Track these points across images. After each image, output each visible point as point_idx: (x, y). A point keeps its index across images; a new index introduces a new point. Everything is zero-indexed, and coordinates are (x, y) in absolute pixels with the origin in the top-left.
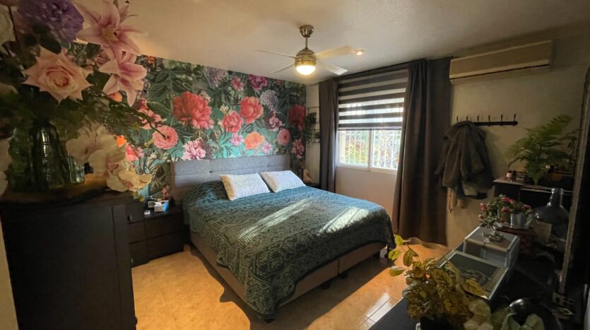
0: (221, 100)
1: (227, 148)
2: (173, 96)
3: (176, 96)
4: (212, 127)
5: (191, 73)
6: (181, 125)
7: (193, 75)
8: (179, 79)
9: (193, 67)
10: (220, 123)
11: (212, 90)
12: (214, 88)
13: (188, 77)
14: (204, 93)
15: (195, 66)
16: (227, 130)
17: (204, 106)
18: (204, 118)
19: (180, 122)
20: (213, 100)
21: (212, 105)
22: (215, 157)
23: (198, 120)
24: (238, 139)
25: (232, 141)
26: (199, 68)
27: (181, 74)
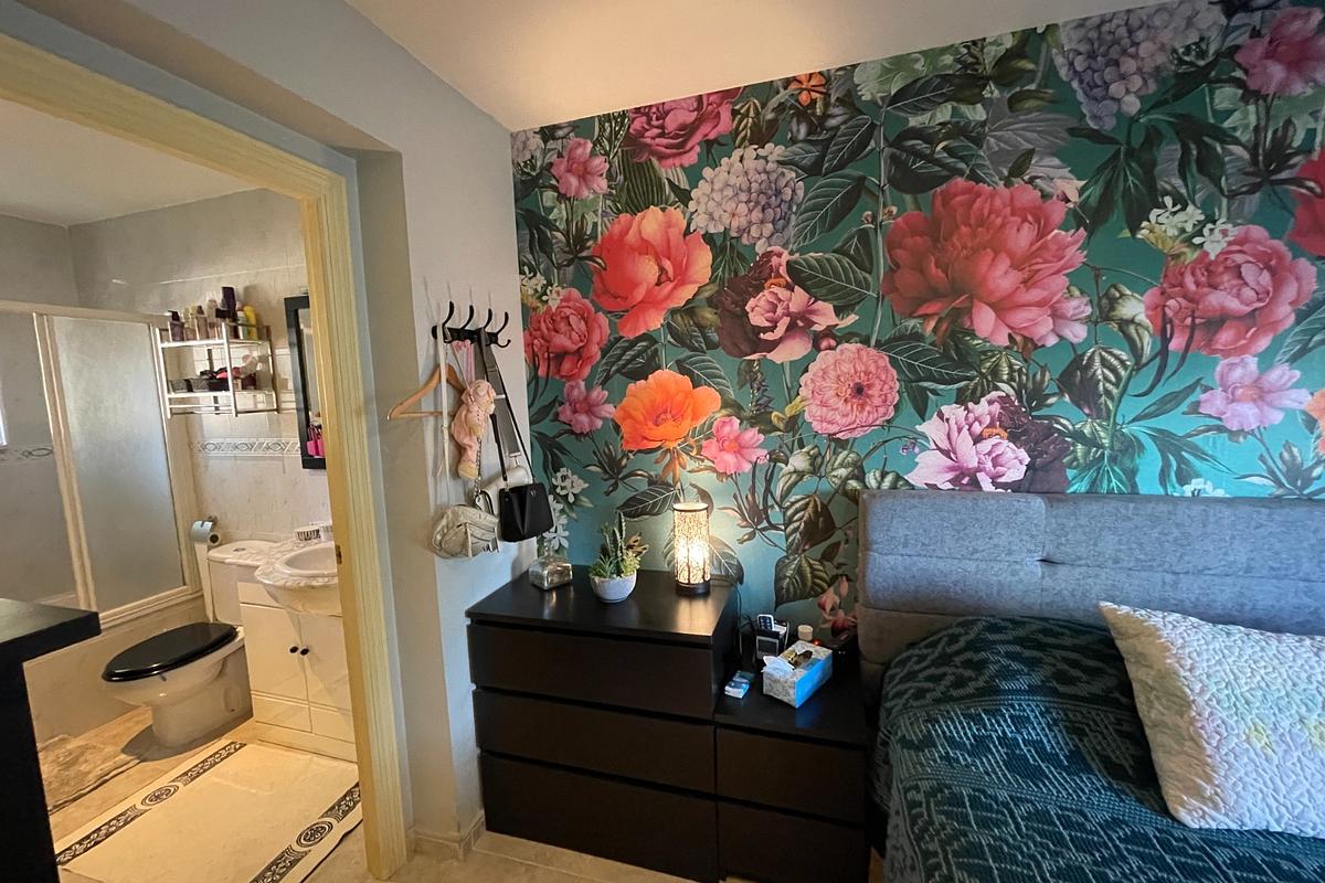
0: (1149, 180)
1: (1166, 441)
2: (891, 212)
3: (902, 209)
4: (1078, 333)
5: (983, 82)
6: (917, 336)
7: (992, 91)
8: (917, 133)
9: (991, 55)
10: (1134, 307)
11: (1097, 137)
12: (1109, 124)
13: (965, 109)
14: (1042, 166)
15: (1009, 43)
16: (1176, 344)
17: (1041, 234)
18: (1035, 294)
19: (911, 323)
20: (1095, 192)
21: (1089, 217)
22: (1080, 487)
23: (1002, 308)
24: (1261, 393)
25: (1214, 402)
26: (1029, 42)
27: (934, 104)
